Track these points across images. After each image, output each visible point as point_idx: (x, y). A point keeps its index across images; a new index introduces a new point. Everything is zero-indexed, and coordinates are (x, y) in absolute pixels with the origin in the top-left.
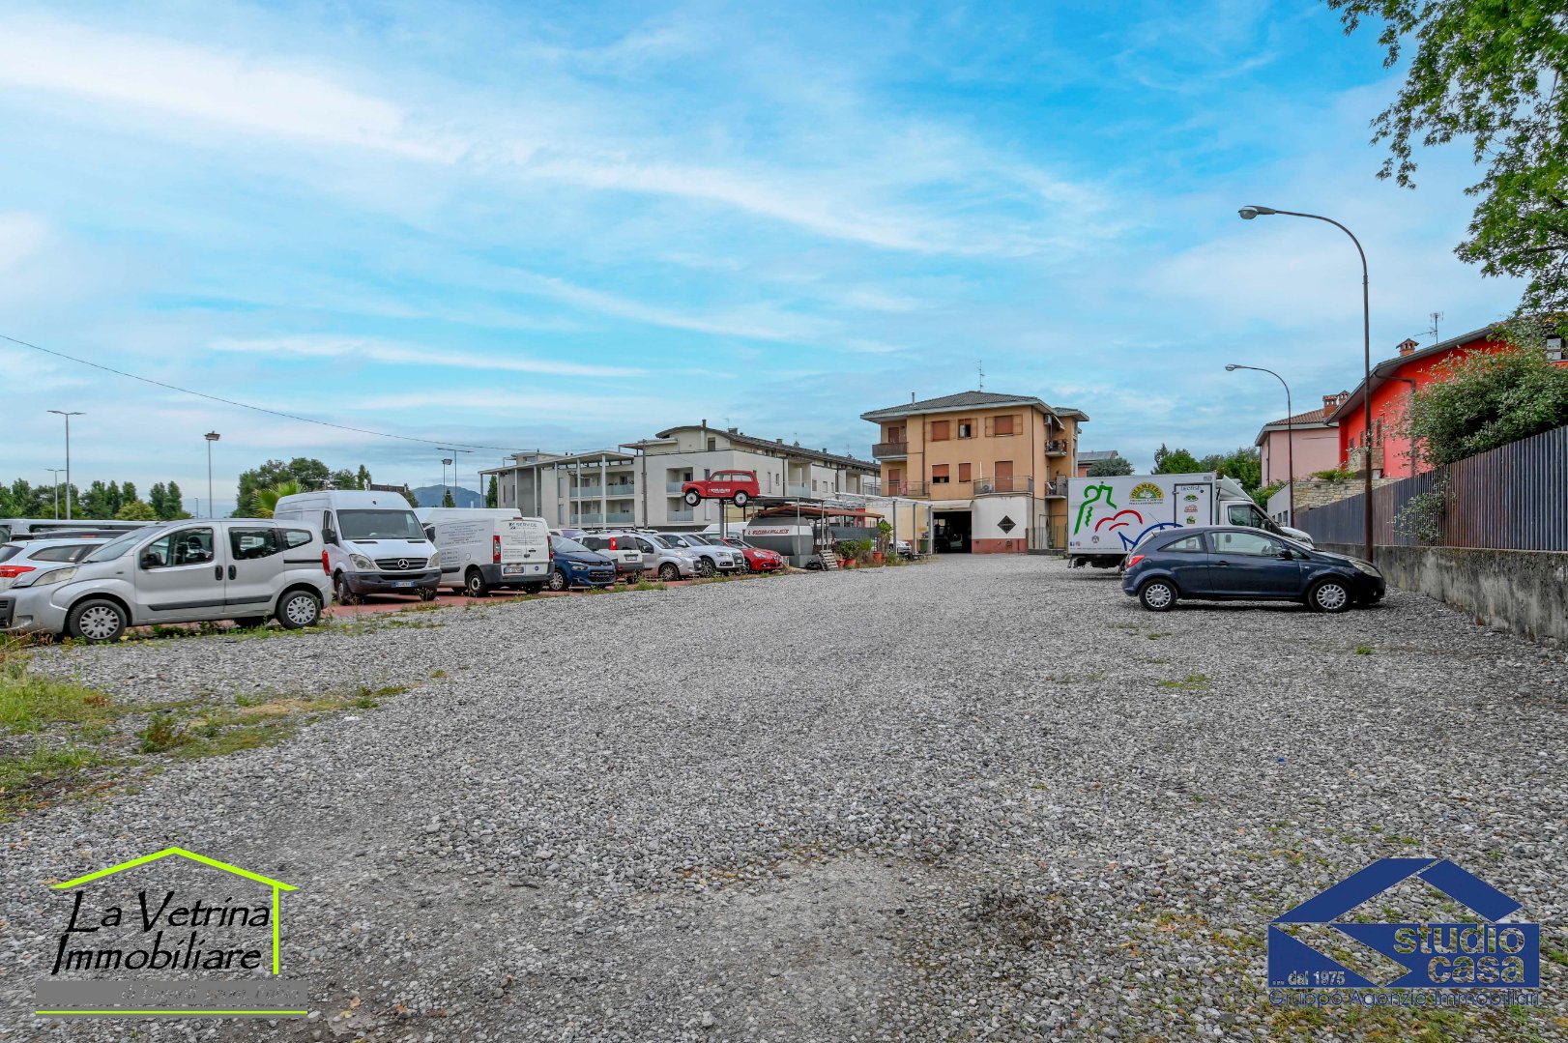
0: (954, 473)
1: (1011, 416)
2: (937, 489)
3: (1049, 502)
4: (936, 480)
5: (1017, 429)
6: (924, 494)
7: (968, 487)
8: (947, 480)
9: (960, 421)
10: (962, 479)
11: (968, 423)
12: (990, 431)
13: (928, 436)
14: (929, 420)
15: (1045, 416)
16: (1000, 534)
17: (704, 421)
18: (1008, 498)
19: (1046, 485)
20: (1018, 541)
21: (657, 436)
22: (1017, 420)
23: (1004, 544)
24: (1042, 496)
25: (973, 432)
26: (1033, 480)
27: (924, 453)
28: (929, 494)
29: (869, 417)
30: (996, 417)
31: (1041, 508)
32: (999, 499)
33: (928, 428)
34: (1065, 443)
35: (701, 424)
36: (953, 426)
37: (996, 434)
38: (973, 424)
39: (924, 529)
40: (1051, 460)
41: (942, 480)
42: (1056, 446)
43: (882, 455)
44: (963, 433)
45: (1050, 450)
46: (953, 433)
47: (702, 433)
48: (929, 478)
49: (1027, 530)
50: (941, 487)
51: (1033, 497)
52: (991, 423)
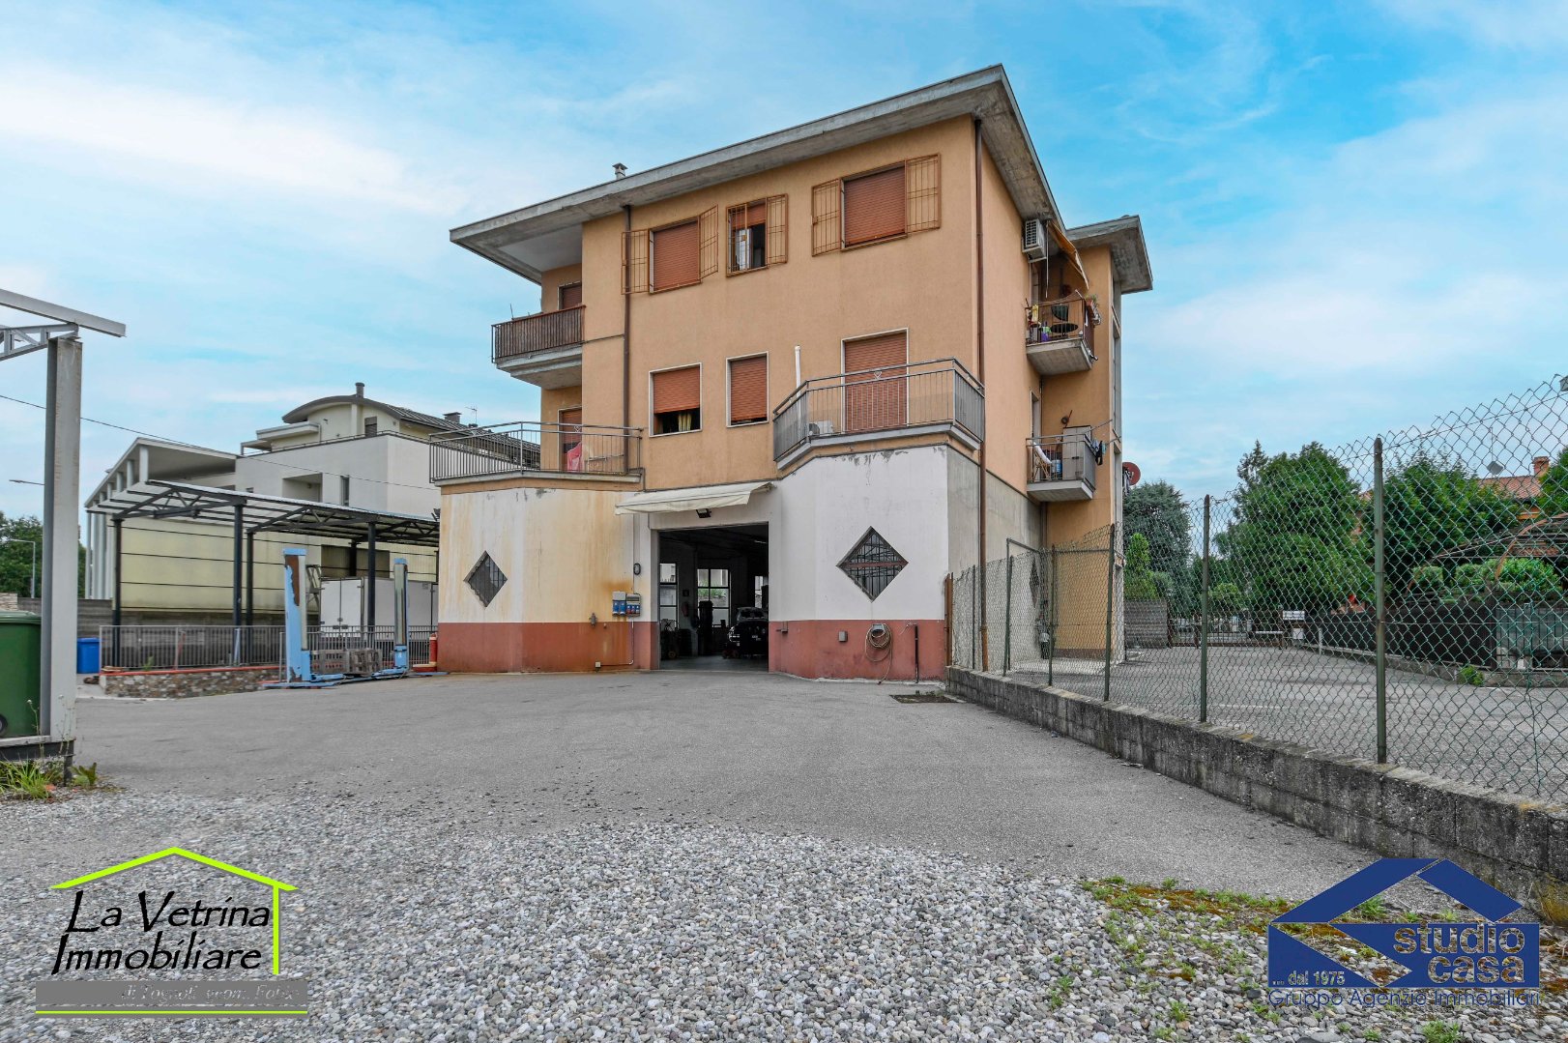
0: (715, 396)
1: (899, 169)
2: (663, 453)
3: (1041, 507)
4: (667, 422)
5: (920, 212)
6: (628, 471)
7: (760, 438)
8: (694, 415)
9: (734, 212)
10: (739, 416)
11: (757, 220)
12: (830, 234)
13: (640, 279)
14: (642, 224)
15: (1025, 225)
16: (845, 602)
17: (360, 386)
18: (878, 459)
19: (1030, 453)
20: (916, 629)
21: (287, 419)
22: (920, 179)
23: (861, 644)
24: (1017, 479)
25: (774, 247)
26: (980, 394)
27: (627, 336)
28: (641, 472)
29: (482, 240)
30: (848, 181)
31: (1011, 522)
32: (842, 464)
33: (640, 250)
34: (1091, 315)
36: (715, 233)
37: (850, 245)
38: (775, 217)
39: (622, 587)
40: (1047, 383)
41: (684, 423)
42: (1060, 333)
43: (524, 353)
44: (744, 260)
45: (1043, 339)
46: (714, 256)
47: (354, 409)
48: (644, 417)
49: (948, 583)
50: (681, 441)
51: (981, 465)
52: (831, 202)
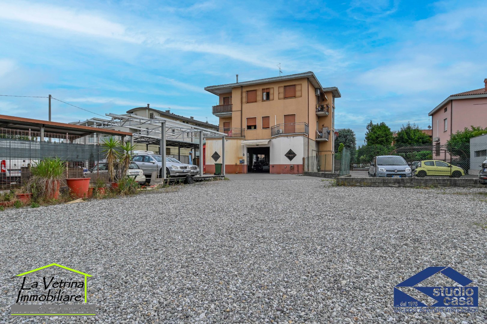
0: (259, 123)
1: (295, 85)
2: (249, 133)
3: (318, 143)
4: (249, 127)
5: (298, 94)
6: (242, 136)
7: (268, 131)
8: (255, 127)
9: (263, 89)
10: (264, 127)
11: (268, 91)
12: (282, 96)
13: (244, 100)
14: (245, 90)
15: (316, 90)
16: (286, 161)
17: (148, 105)
18: (292, 138)
19: (316, 133)
20: (298, 166)
21: (127, 112)
22: (298, 88)
23: (289, 168)
24: (314, 138)
25: (271, 97)
26: (308, 126)
27: (241, 111)
28: (244, 136)
30: (285, 86)
31: (313, 146)
32: (286, 138)
33: (244, 95)
34: (328, 107)
35: (146, 106)
36: (259, 93)
37: (285, 98)
38: (271, 92)
39: (241, 158)
40: (320, 118)
41: (253, 128)
42: (322, 109)
43: (219, 112)
44: (265, 98)
45: (319, 111)
46: (259, 98)
47: (147, 110)
48: (245, 126)
49: (304, 159)
50: (252, 131)
51: (308, 138)
52: (282, 90)
